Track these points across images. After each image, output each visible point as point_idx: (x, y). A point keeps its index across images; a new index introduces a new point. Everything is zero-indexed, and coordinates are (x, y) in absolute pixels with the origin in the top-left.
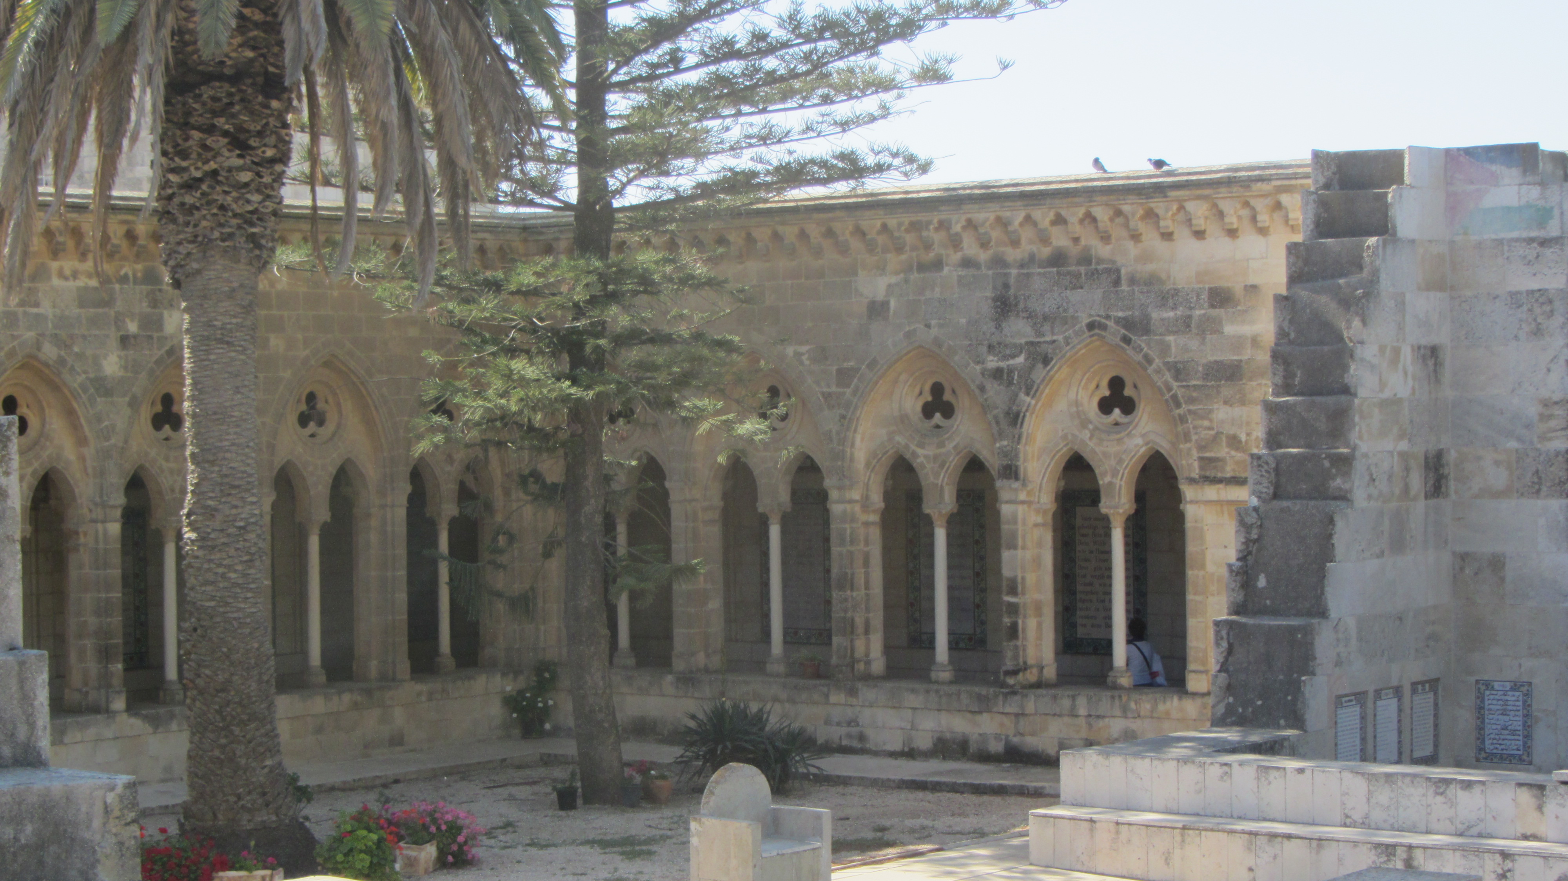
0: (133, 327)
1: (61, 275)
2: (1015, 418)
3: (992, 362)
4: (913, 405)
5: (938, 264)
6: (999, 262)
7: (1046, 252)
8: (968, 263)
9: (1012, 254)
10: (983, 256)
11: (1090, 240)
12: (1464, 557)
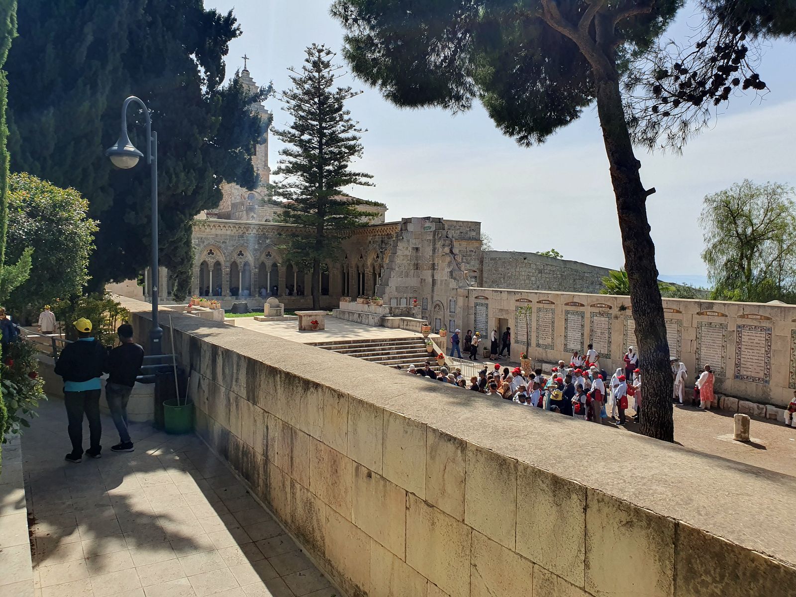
0: (261, 242)
1: (248, 234)
2: (383, 258)
3: (381, 250)
4: (375, 257)
5: (376, 235)
6: (382, 235)
7: (386, 234)
8: (379, 235)
9: (383, 234)
10: (380, 234)
11: (391, 232)
12: (422, 279)
